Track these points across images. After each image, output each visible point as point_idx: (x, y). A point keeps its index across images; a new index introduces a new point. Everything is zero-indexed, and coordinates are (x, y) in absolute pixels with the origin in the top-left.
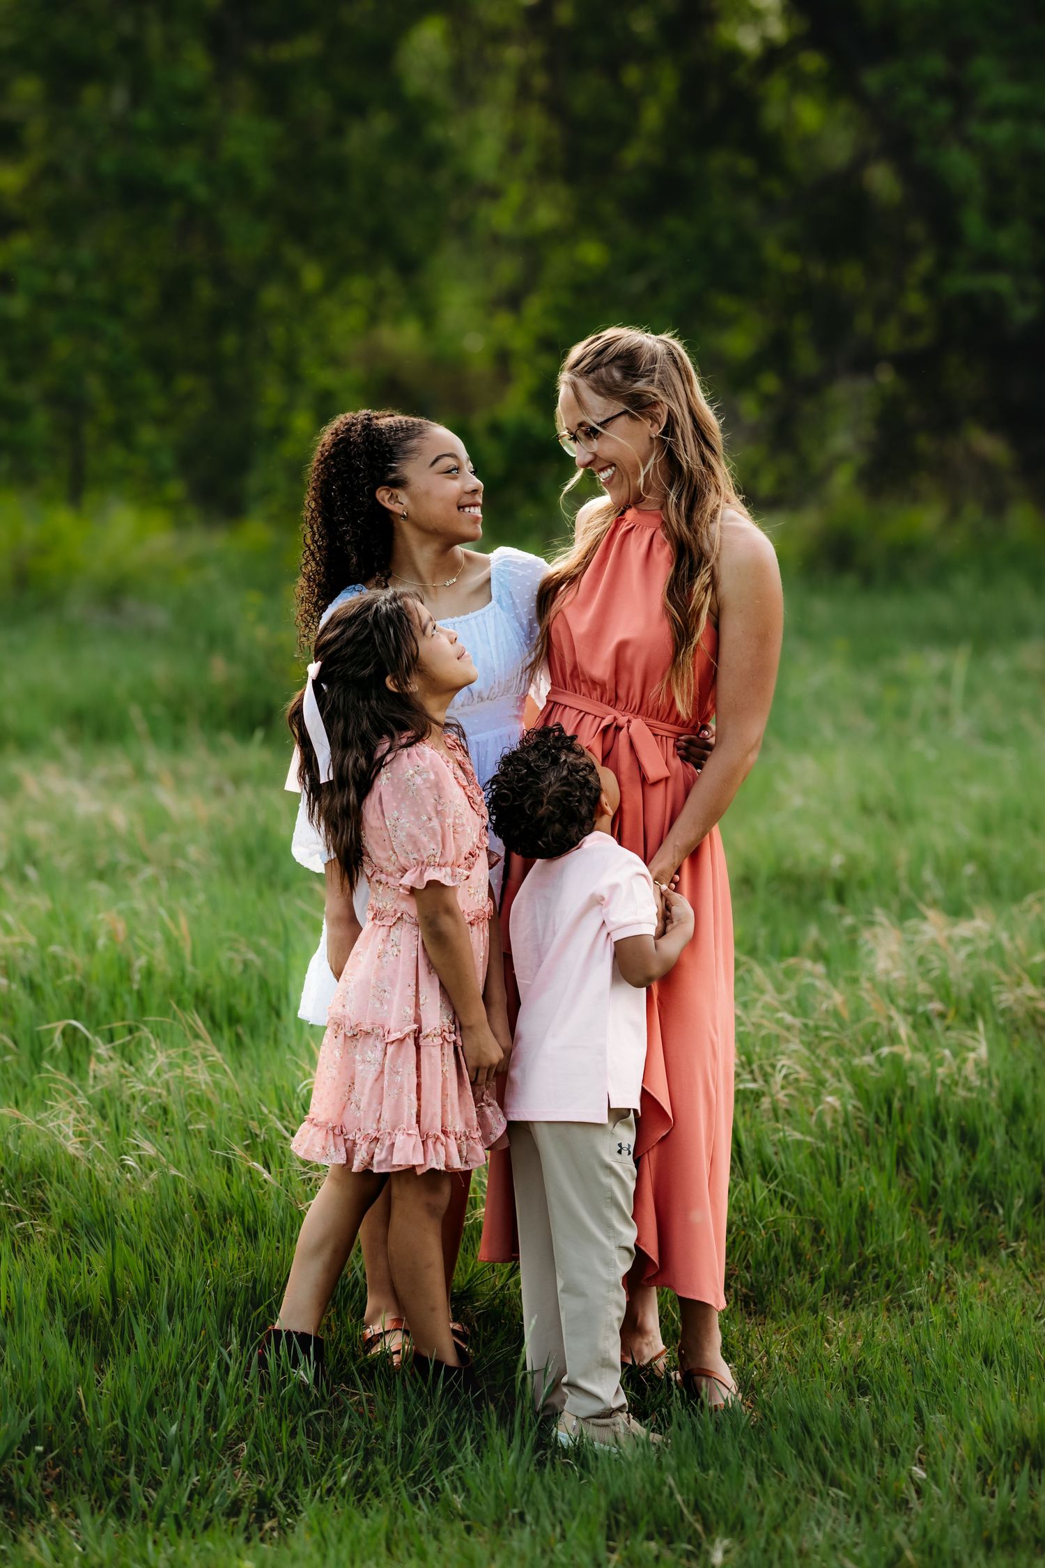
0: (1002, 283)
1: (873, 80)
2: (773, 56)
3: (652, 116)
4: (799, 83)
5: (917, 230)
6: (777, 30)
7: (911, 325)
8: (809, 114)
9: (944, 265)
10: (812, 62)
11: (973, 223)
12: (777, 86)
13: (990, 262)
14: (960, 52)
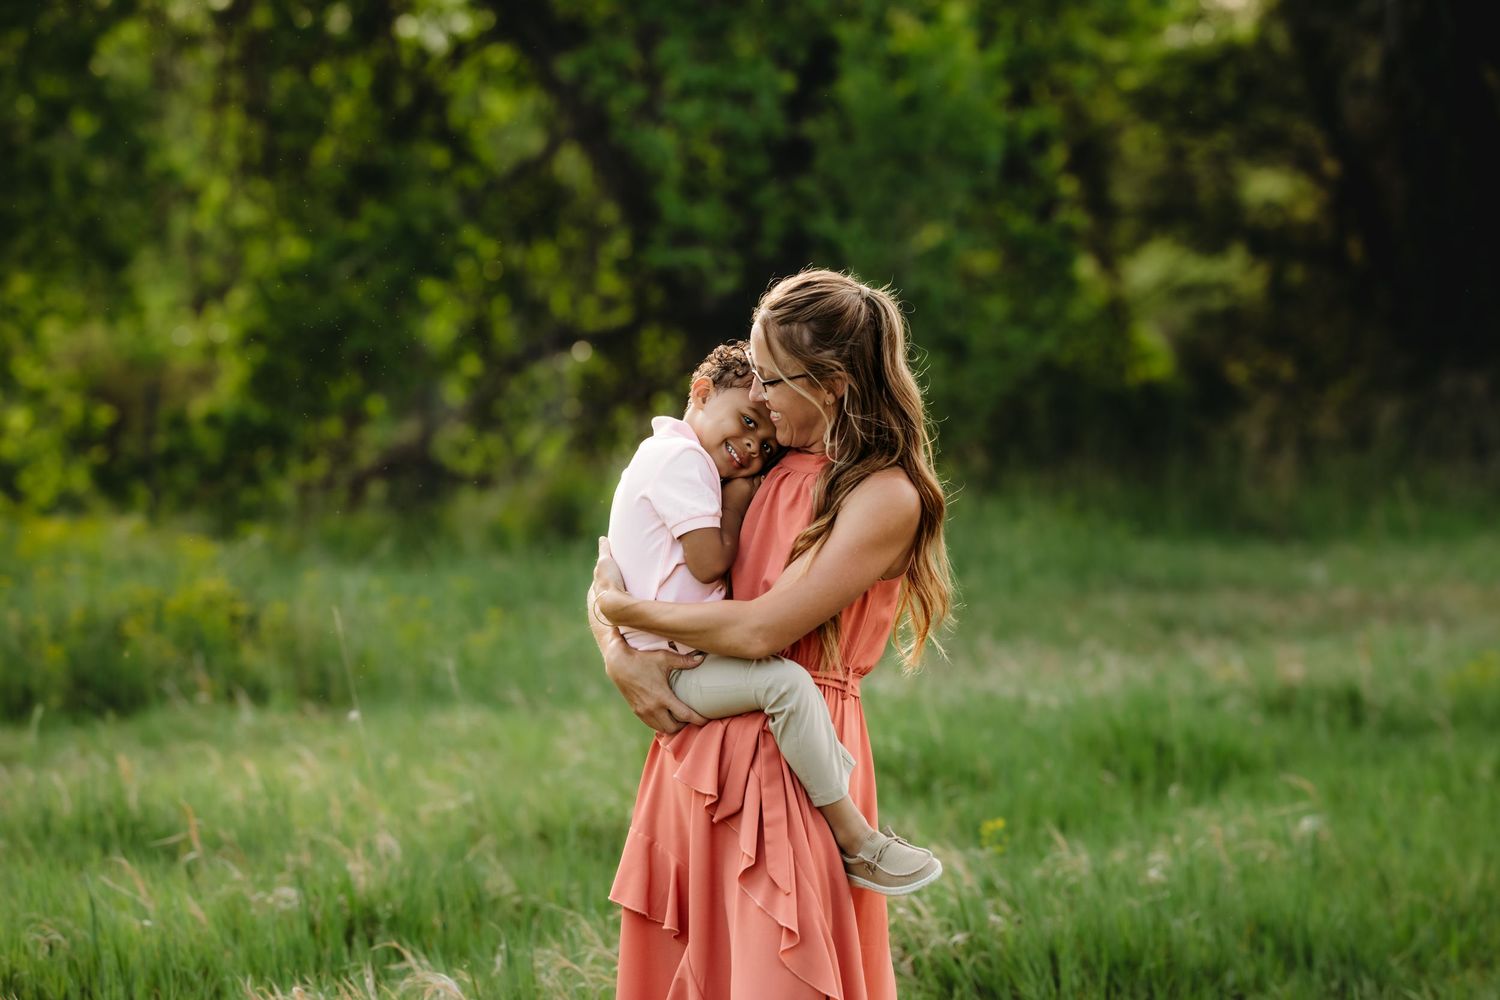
0: (702, 257)
1: (566, 66)
2: (460, 51)
3: (345, 110)
4: (486, 75)
5: (609, 213)
6: (464, 24)
7: (609, 304)
8: (500, 106)
9: (640, 242)
10: (500, 55)
11: (670, 202)
12: (464, 80)
13: (686, 237)
14: (648, 38)
